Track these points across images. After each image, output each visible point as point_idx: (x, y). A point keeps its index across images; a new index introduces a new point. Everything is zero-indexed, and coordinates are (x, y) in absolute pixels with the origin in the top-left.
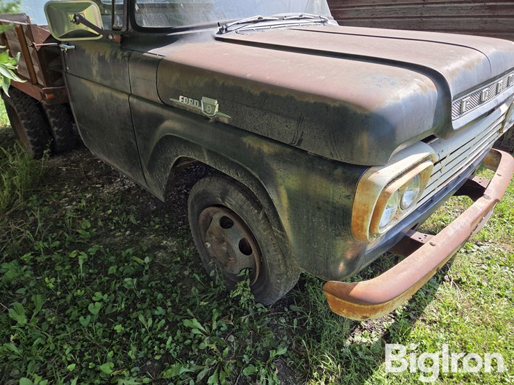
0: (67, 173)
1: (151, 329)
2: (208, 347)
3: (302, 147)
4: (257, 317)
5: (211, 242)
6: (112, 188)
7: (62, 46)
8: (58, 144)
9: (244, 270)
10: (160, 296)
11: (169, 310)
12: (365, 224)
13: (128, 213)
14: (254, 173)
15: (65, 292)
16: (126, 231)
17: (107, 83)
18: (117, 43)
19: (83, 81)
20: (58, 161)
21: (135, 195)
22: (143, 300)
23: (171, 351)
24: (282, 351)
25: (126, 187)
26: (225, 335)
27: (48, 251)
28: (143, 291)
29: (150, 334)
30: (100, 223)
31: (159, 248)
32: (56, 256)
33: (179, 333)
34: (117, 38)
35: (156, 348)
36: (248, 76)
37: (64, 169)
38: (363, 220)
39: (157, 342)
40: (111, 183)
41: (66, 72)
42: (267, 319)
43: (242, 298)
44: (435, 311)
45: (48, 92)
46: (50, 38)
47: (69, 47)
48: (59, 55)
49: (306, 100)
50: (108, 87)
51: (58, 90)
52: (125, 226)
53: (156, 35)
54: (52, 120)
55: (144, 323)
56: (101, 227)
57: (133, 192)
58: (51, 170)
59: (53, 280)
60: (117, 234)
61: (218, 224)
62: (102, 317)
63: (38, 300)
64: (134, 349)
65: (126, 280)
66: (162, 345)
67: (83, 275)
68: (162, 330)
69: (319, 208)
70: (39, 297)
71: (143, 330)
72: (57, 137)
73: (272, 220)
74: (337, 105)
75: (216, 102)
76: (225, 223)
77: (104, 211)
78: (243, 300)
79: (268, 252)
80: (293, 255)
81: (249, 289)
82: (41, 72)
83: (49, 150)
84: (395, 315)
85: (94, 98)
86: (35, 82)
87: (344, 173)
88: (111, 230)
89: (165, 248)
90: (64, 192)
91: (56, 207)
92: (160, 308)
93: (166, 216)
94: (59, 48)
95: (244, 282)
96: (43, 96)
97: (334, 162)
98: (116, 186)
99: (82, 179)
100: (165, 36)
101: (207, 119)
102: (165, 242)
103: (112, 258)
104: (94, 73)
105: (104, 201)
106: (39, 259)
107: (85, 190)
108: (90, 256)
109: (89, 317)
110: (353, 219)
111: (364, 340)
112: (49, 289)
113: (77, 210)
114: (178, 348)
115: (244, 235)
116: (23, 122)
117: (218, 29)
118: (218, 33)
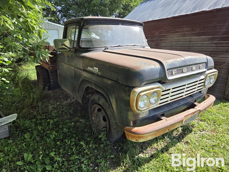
1: (69, 145)
2: (87, 153)
3: (118, 81)
4: (107, 145)
5: (94, 117)
6: (67, 102)
7: (58, 52)
8: (52, 86)
9: (104, 128)
10: (75, 135)
11: (77, 140)
12: (134, 105)
13: (70, 110)
14: (105, 90)
15: (44, 132)
16: (68, 115)
17: (69, 64)
19: (62, 63)
20: (50, 92)
21: (74, 104)
22: (69, 136)
23: (74, 152)
24: (112, 156)
25: (72, 102)
26: (94, 149)
27: (41, 119)
28: (70, 134)
29: (69, 147)
30: (60, 112)
31: (78, 121)
32: (43, 121)
33: (78, 147)
34: (74, 50)
35: (69, 151)
36: (107, 61)
37: (52, 95)
38: (133, 103)
39: (70, 149)
40: (67, 100)
41: (58, 60)
42: (110, 146)
43: (102, 138)
44: (173, 150)
45: (51, 67)
46: (54, 50)
47: (59, 53)
48: (56, 55)
49: (120, 67)
50: (69, 65)
51: (54, 66)
52: (68, 113)
53: (85, 49)
54: (51, 77)
55: (67, 142)
56: (60, 114)
57: (74, 103)
58: (47, 94)
59: (41, 127)
60: (65, 116)
61: (97, 110)
62: (54, 140)
63: (35, 133)
64: (62, 150)
65: (64, 129)
66: (72, 150)
67: (51, 127)
68: (73, 146)
69: (122, 100)
70: (36, 132)
71: (66, 145)
72: (52, 83)
73: (110, 106)
74: (127, 69)
75: (98, 69)
76: (99, 110)
77: (62, 109)
78: (103, 139)
79: (111, 120)
80: (116, 118)
81: (105, 136)
83: (47, 87)
84: (157, 150)
85: (64, 68)
87: (128, 88)
88: (63, 115)
89: (80, 122)
90: (50, 102)
91: (47, 106)
92: (73, 139)
93: (83, 111)
94: (57, 53)
95: (103, 132)
96: (49, 68)
97: (126, 86)
98: (69, 101)
99: (57, 98)
100: (87, 50)
101: (95, 74)
102: (81, 120)
103: (61, 123)
104: (66, 60)
105: (63, 106)
106: (37, 122)
107: (58, 101)
108: (54, 122)
109: (50, 139)
110: (131, 103)
111: (143, 156)
112: (39, 130)
113: (53, 108)
114: (77, 152)
115: (104, 114)
116: (41, 77)
117: (104, 48)
118: (104, 49)
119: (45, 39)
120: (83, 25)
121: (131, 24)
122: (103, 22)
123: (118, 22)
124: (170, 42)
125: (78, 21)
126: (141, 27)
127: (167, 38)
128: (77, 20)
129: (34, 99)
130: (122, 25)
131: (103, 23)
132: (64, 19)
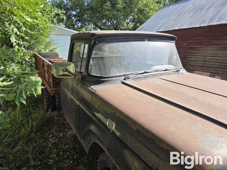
0: (56, 121)
6: (72, 132)
8: (57, 106)
16: (71, 161)
18: (80, 79)
19: (66, 90)
30: (61, 153)
34: (80, 77)
37: (56, 118)
41: (61, 84)
45: (53, 90)
51: (57, 90)
53: (96, 79)
58: (51, 117)
60: (67, 162)
72: (57, 103)
75: (114, 124)
82: (52, 83)
83: (51, 110)
85: (68, 98)
86: (50, 85)
88: (65, 159)
90: (52, 131)
96: (51, 92)
99: (62, 125)
100: (99, 80)
101: (109, 130)
104: (70, 88)
105: (66, 139)
107: (61, 131)
116: (45, 96)
117: (124, 77)
118: (123, 80)
119: (55, 49)
120: (95, 44)
121: (161, 39)
122: (124, 39)
123: (144, 38)
124: (203, 56)
125: (88, 38)
126: (173, 41)
127: (199, 51)
128: (87, 36)
129: (32, 127)
130: (149, 41)
131: (122, 40)
132: (78, 23)
